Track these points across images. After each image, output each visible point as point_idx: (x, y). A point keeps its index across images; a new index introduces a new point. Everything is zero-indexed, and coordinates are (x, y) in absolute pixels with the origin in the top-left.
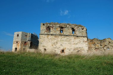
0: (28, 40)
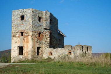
0: (45, 29)
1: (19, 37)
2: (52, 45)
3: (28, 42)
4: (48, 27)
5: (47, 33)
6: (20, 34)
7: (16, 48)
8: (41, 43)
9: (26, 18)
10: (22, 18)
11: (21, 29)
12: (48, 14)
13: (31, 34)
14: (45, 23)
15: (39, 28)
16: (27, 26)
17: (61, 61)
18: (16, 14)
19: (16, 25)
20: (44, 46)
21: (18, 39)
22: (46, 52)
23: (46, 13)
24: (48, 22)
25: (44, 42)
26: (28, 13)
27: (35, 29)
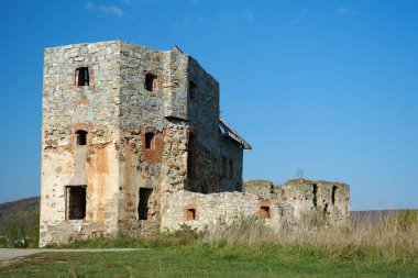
1: (68, 148)
2: (196, 180)
3: (103, 169)
4: (182, 113)
5: (178, 135)
6: (73, 138)
7: (60, 191)
8: (156, 174)
9: (97, 77)
10: (83, 76)
11: (79, 117)
12: (183, 62)
13: (116, 136)
14: (170, 97)
15: (147, 115)
16: (102, 108)
17: (230, 241)
18: (61, 60)
19: (60, 103)
20: (165, 184)
21: (67, 157)
22: (174, 208)
23: (174, 57)
24: (183, 90)
25: (165, 167)
26: (105, 56)
27: (132, 118)
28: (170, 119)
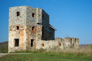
1: (15, 30)
2: (44, 38)
3: (23, 35)
4: (41, 22)
5: (40, 27)
6: (16, 28)
7: (13, 40)
8: (35, 36)
9: (21, 14)
10: (18, 14)
11: (17, 23)
12: (41, 11)
13: (26, 28)
14: (38, 18)
15: (33, 23)
16: (22, 21)
17: (52, 51)
18: (13, 10)
19: (13, 20)
20: (37, 39)
21: (14, 32)
22: (39, 44)
23: (39, 9)
24: (41, 17)
25: (37, 35)
26: (23, 9)
27: (29, 23)
28: (38, 24)
